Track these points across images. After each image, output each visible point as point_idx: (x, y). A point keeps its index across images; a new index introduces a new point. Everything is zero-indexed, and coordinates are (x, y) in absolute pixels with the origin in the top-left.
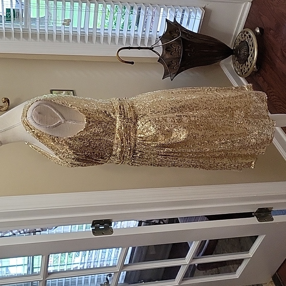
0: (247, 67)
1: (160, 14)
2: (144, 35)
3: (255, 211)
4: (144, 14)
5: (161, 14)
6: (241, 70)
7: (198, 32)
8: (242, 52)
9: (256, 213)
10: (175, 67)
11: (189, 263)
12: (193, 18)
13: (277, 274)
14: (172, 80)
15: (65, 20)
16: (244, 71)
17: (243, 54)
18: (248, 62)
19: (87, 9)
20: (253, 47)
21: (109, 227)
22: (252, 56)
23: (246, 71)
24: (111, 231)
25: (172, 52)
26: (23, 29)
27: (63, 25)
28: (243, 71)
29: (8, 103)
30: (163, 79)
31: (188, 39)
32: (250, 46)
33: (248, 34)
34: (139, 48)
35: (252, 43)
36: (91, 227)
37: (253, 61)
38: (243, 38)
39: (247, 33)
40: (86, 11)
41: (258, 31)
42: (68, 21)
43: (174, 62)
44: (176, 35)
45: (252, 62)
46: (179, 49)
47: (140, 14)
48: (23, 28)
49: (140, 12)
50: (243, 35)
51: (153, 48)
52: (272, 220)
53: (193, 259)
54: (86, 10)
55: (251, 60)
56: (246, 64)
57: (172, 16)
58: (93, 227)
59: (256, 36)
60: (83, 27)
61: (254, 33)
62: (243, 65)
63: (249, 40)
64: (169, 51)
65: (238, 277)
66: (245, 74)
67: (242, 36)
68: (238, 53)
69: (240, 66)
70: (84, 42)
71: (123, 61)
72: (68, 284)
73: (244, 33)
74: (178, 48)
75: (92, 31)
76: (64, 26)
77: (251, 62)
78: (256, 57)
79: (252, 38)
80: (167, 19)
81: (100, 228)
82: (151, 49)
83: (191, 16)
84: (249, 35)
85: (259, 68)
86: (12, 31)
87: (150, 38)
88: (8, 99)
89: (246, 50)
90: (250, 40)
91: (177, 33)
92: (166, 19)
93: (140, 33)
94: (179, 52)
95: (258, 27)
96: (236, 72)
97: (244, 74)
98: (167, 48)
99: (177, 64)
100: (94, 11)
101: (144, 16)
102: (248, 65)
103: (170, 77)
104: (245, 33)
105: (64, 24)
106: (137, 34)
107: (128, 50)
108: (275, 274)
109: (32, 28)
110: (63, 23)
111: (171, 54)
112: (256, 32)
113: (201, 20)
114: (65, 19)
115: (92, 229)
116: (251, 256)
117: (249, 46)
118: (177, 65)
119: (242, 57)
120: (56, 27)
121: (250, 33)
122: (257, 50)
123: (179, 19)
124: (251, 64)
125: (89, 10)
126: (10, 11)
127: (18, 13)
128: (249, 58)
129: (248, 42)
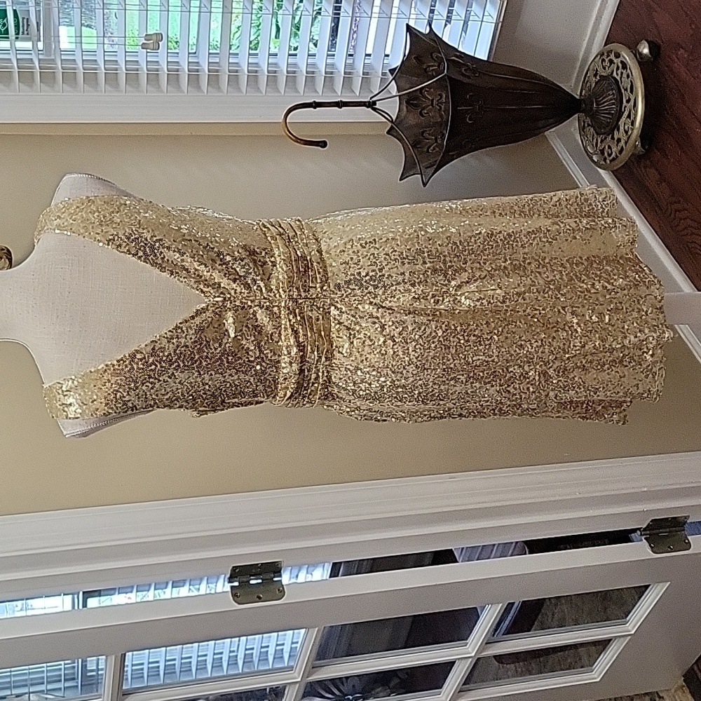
0: (617, 145)
1: (393, 12)
2: (352, 66)
3: (644, 527)
4: (351, 15)
5: (395, 10)
6: (602, 152)
7: (488, 58)
8: (605, 107)
9: (645, 529)
10: (432, 148)
11: (475, 654)
12: (476, 18)
13: (696, 668)
14: (425, 185)
15: (148, 37)
16: (610, 155)
17: (606, 110)
18: (618, 130)
19: (202, 5)
20: (632, 92)
21: (275, 579)
22: (629, 116)
23: (614, 155)
24: (279, 590)
25: (424, 109)
26: (39, 60)
27: (142, 48)
28: (606, 154)
29: (7, 261)
30: (400, 180)
31: (466, 80)
32: (626, 90)
33: (619, 60)
34: (340, 104)
35: (631, 81)
36: (229, 582)
37: (632, 130)
38: (607, 68)
39: (618, 56)
40: (200, 12)
41: (646, 51)
42: (154, 37)
43: (429, 134)
44: (433, 66)
45: (630, 132)
46: (440, 105)
47: (339, 14)
48: (41, 57)
49: (340, 7)
50: (607, 60)
51: (374, 103)
52: (688, 546)
53: (486, 643)
54: (200, 7)
55: (626, 127)
56: (616, 137)
57: (422, 17)
58: (232, 582)
59: (639, 63)
60: (194, 51)
61: (635, 56)
62: (605, 138)
63: (622, 73)
64: (416, 106)
65: (598, 680)
66: (611, 161)
67: (604, 64)
68: (594, 109)
69: (597, 140)
70: (199, 88)
71: (298, 140)
72: (173, 671)
73: (608, 56)
74: (440, 99)
75: (218, 61)
76: (145, 50)
77: (626, 132)
78: (641, 119)
79: (630, 69)
80: (410, 24)
81: (252, 582)
82: (371, 105)
83: (472, 13)
84: (622, 62)
85: (647, 147)
86: (12, 67)
87: (368, 74)
88: (8, 251)
89: (614, 99)
90: (625, 75)
91: (435, 60)
92: (408, 26)
93: (340, 62)
94: (441, 107)
95: (647, 41)
96: (588, 155)
97: (608, 161)
98: (410, 101)
99: (436, 139)
100: (221, 10)
101: (350, 18)
102: (619, 140)
103: (419, 176)
104: (612, 56)
105: (146, 46)
106: (333, 65)
107: (312, 109)
108: (692, 668)
109: (63, 57)
110: (143, 44)
111: (421, 114)
112: (641, 54)
113: (497, 25)
114: (148, 33)
115: (232, 587)
116: (633, 632)
117: (623, 91)
118: (436, 142)
119: (604, 118)
120: (126, 52)
121: (626, 56)
122: (642, 103)
123: (442, 23)
124: (628, 139)
125: (209, 8)
126: (6, 16)
127: (27, 19)
128: (621, 120)
129: (619, 79)
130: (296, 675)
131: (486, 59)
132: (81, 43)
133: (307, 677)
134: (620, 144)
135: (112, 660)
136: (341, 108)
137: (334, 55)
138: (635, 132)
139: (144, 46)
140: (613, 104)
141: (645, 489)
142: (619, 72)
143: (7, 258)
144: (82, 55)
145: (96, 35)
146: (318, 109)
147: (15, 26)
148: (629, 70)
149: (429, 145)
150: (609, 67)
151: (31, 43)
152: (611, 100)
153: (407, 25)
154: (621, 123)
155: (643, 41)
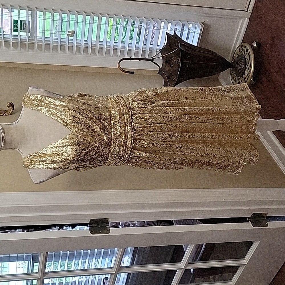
2: (145, 48)
3: (250, 217)
4: (145, 27)
5: (162, 27)
8: (240, 65)
9: (250, 218)
10: (174, 79)
12: (192, 32)
15: (69, 32)
17: (240, 67)
18: (245, 74)
19: (90, 21)
20: (250, 60)
21: (107, 226)
22: (249, 69)
24: (108, 230)
25: (172, 65)
26: (29, 40)
27: (67, 36)
29: (12, 108)
31: (187, 51)
32: (248, 59)
33: (245, 48)
35: (250, 56)
37: (250, 74)
39: (245, 47)
40: (89, 24)
41: (255, 45)
42: (72, 32)
43: (173, 74)
45: (249, 75)
46: (178, 61)
47: (141, 27)
48: (29, 38)
49: (142, 25)
50: (241, 49)
51: (153, 59)
52: (267, 225)
53: (188, 264)
54: (89, 22)
55: (248, 73)
57: (172, 30)
59: (253, 50)
60: (86, 40)
61: (251, 47)
62: (240, 78)
63: (246, 53)
64: (169, 63)
67: (240, 51)
68: (236, 66)
69: (237, 79)
70: (88, 53)
71: (123, 71)
73: (241, 47)
75: (95, 43)
77: (248, 75)
78: (253, 69)
80: (168, 32)
82: (151, 60)
83: (191, 30)
84: (246, 49)
85: (256, 81)
86: (19, 41)
87: (151, 51)
88: (13, 104)
90: (247, 54)
98: (167, 61)
99: (176, 76)
100: (97, 23)
101: (145, 29)
102: (245, 78)
104: (243, 48)
106: (138, 47)
107: (129, 60)
108: (271, 283)
109: (38, 39)
110: (68, 34)
111: (171, 67)
112: (253, 46)
113: (200, 34)
114: (70, 30)
115: (90, 228)
116: (246, 263)
117: (246, 60)
119: (240, 70)
120: (61, 38)
121: (248, 47)
122: (253, 63)
123: (179, 33)
124: (248, 77)
125: (93, 22)
126: (18, 22)
127: (25, 24)
128: (246, 71)
129: (245, 55)
130: (113, 270)
131: (196, 45)
132: (45, 33)
133: (118, 272)
134: (245, 80)
135: (42, 255)
136: (140, 60)
137: (139, 44)
138: (251, 74)
139: (68, 35)
140: (243, 65)
141: (250, 200)
142: (245, 53)
143: (12, 106)
144: (45, 39)
145: (50, 30)
146: (131, 60)
147: (21, 26)
148: (249, 52)
149: (173, 78)
150: (242, 52)
151: (26, 33)
152: (242, 63)
153: (166, 32)
154: (246, 72)
155: (254, 42)
